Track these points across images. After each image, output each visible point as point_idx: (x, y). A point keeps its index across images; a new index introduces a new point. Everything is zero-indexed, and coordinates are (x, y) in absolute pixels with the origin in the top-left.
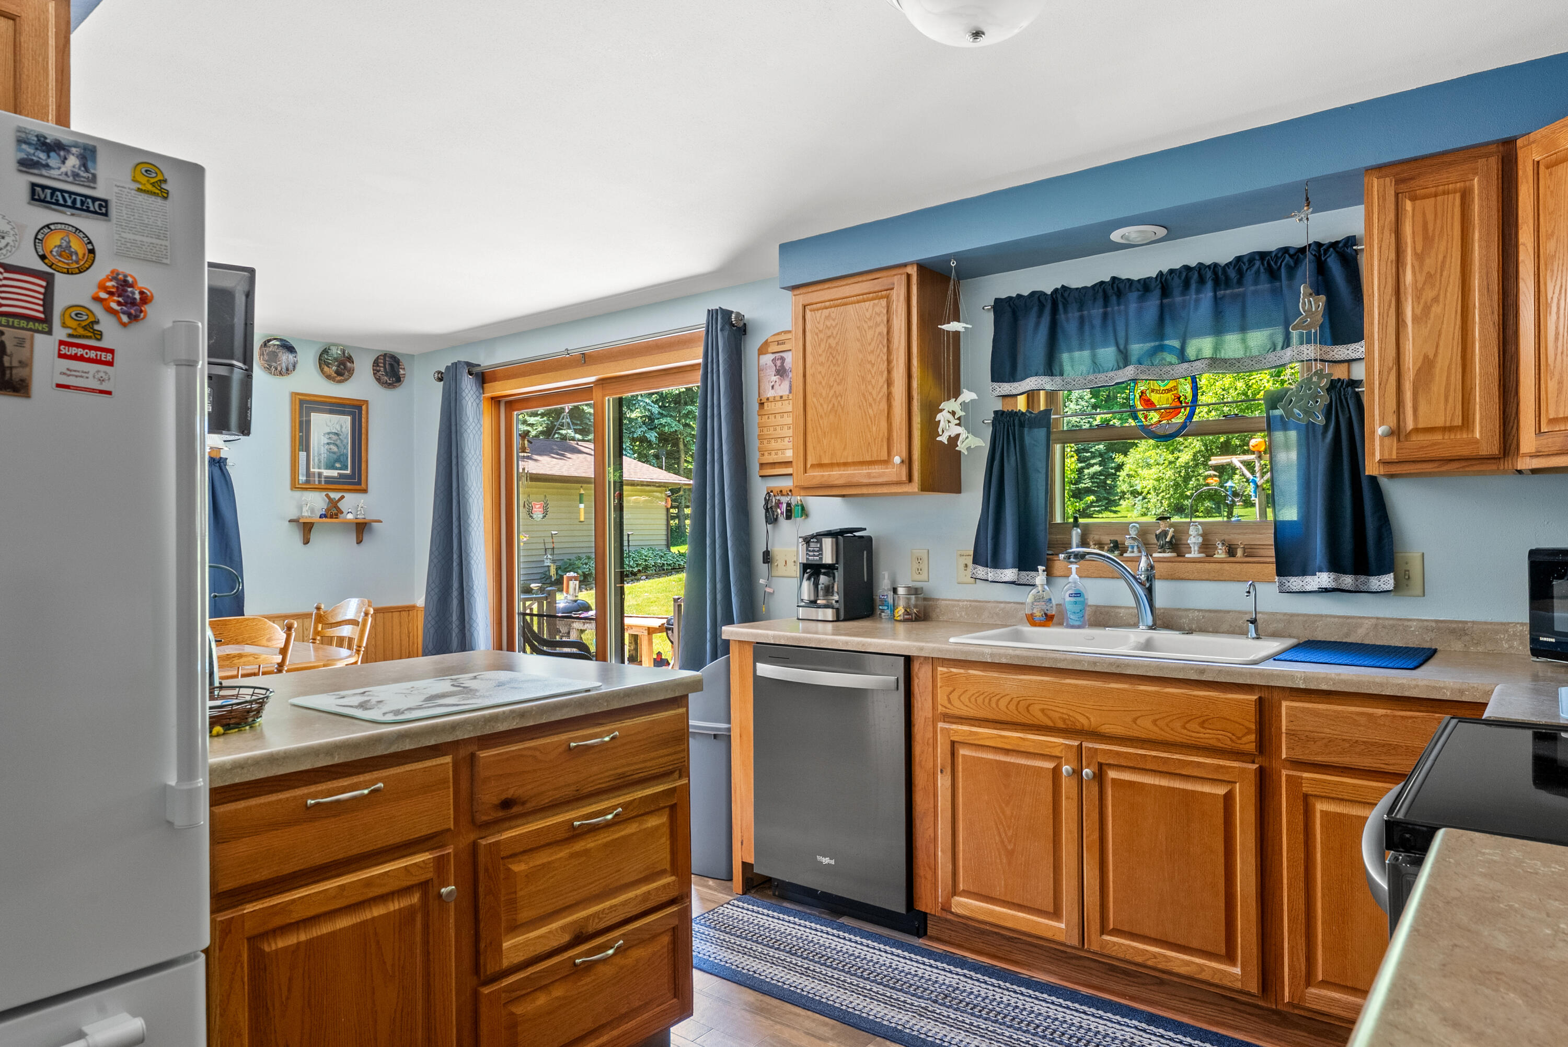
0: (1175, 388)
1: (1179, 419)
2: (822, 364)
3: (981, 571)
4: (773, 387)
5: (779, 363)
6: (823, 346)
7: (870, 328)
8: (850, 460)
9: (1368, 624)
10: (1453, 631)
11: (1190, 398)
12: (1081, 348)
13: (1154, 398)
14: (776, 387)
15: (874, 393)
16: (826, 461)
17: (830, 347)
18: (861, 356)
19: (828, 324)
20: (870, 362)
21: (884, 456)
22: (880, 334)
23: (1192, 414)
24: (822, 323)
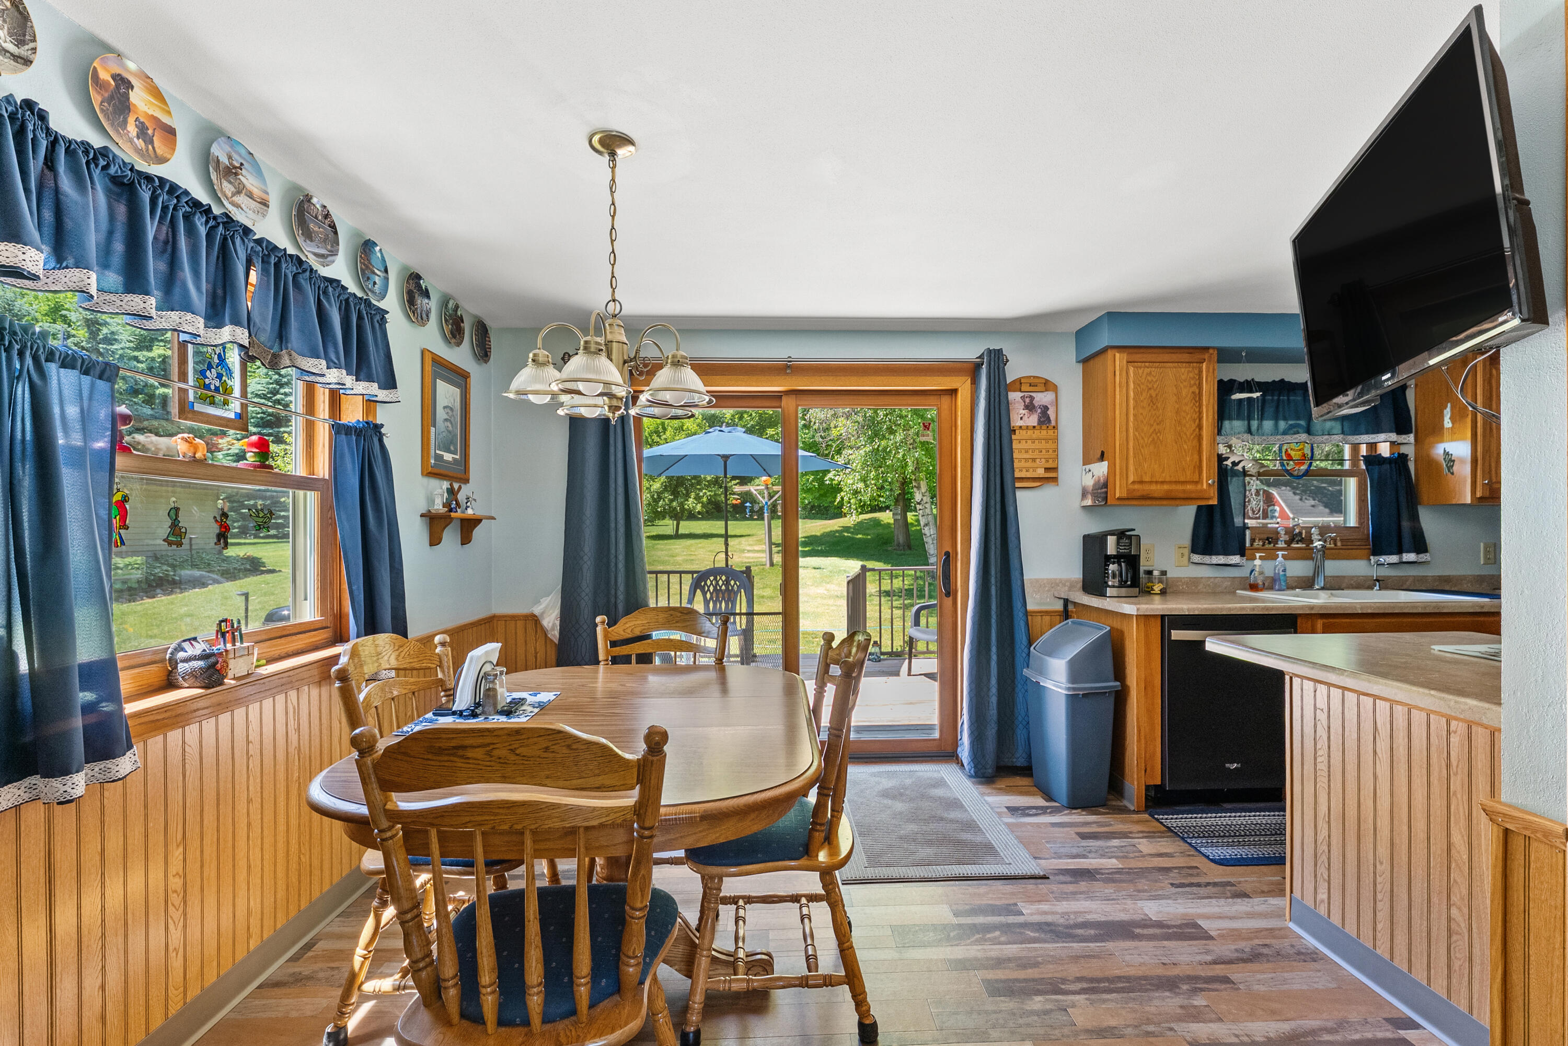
0: (1303, 449)
1: (1304, 468)
2: (1143, 408)
3: (1196, 558)
4: (1021, 418)
5: (1027, 400)
6: (1144, 394)
7: (1185, 387)
8: (1167, 480)
9: (1411, 579)
10: (1446, 581)
11: (1310, 455)
12: (1238, 418)
13: (1292, 453)
14: (1025, 418)
15: (1188, 434)
16: (1147, 479)
17: (1151, 396)
18: (1177, 406)
19: (1150, 379)
20: (1185, 411)
21: (1196, 478)
22: (1193, 392)
23: (1311, 464)
24: (1144, 377)
